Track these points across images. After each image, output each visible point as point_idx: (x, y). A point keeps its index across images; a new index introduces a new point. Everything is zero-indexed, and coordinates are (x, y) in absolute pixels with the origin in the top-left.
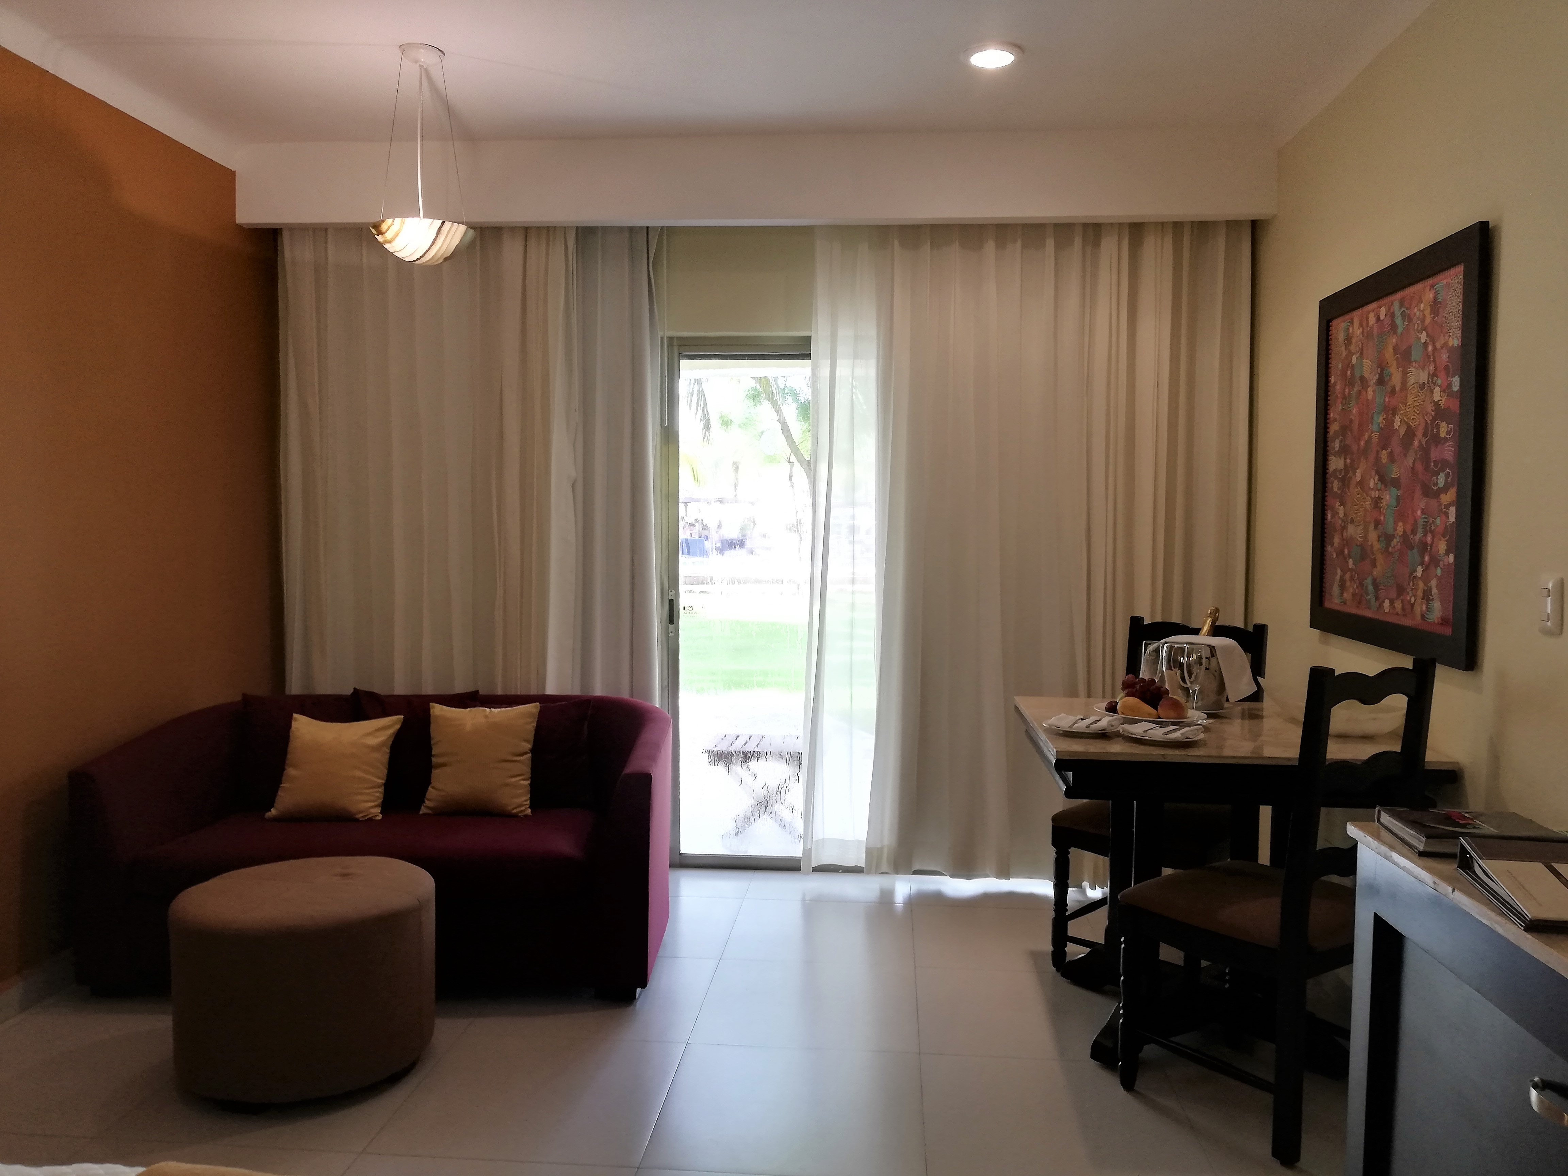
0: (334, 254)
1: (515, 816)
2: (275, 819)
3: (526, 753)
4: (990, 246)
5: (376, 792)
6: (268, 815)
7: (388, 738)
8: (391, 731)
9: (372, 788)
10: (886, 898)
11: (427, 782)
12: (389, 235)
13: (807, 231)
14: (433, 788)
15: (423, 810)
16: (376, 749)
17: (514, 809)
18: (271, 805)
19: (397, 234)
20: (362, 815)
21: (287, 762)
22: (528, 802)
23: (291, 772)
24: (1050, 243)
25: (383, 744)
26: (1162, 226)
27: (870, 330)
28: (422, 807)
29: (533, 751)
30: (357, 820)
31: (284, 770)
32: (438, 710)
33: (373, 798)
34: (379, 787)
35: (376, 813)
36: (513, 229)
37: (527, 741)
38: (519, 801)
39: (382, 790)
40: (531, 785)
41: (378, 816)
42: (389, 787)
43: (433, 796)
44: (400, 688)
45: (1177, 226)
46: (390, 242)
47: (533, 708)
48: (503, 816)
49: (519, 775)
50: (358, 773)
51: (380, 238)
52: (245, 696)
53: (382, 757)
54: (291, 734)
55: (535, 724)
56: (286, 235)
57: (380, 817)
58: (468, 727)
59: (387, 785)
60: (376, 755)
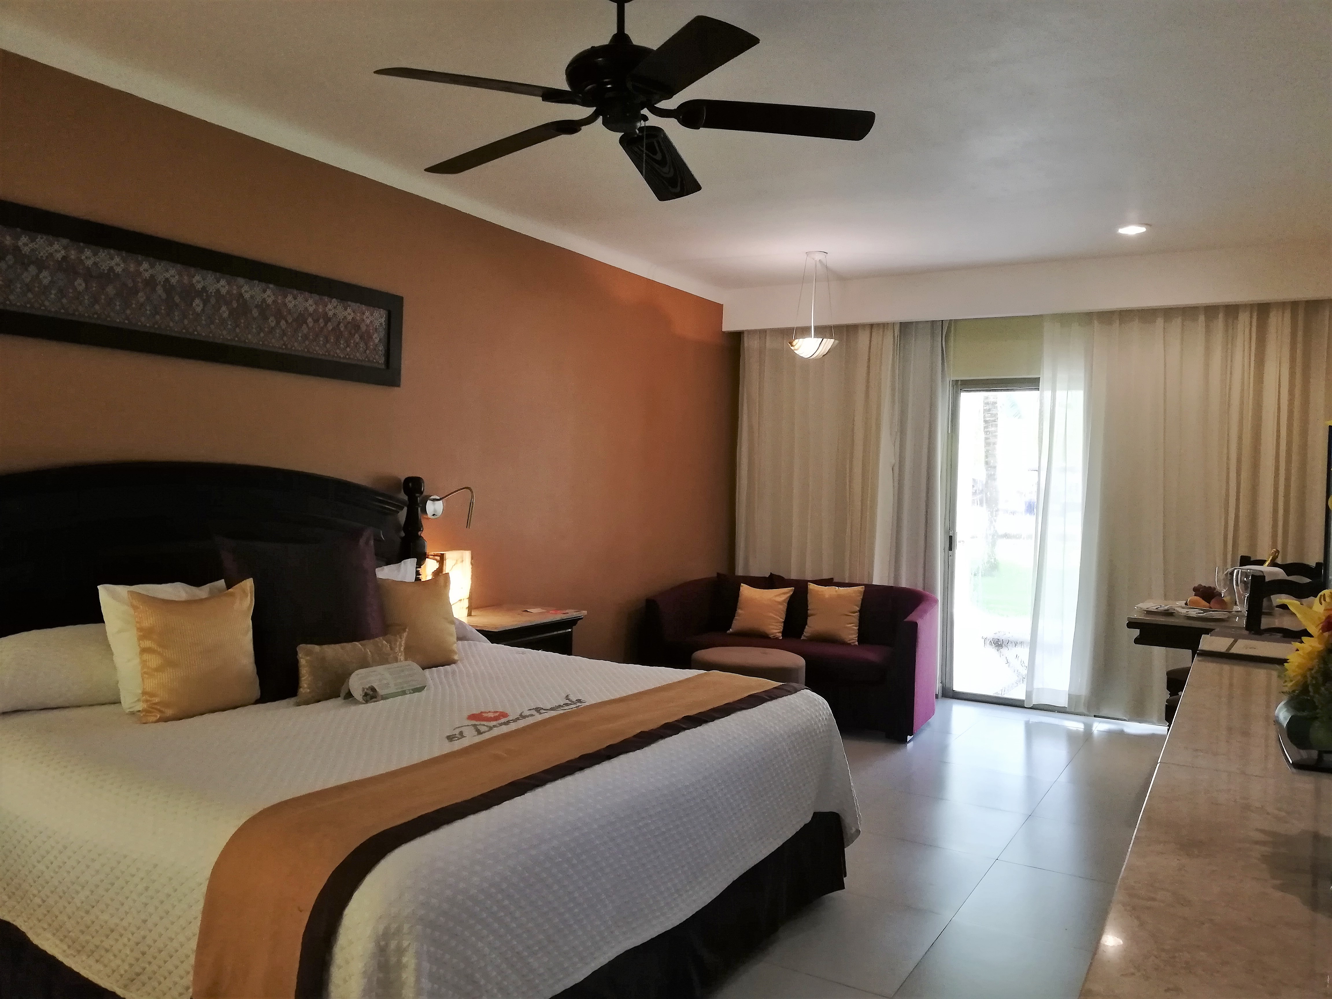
0: (770, 343)
1: (849, 644)
2: (731, 634)
3: (857, 612)
4: (1160, 322)
5: (780, 625)
6: (728, 632)
7: (787, 598)
8: (789, 595)
9: (777, 623)
10: (1088, 734)
11: (805, 623)
12: (796, 347)
13: (1040, 318)
14: (808, 626)
15: (803, 638)
16: (780, 603)
17: (849, 641)
18: (730, 627)
19: (800, 347)
20: (772, 636)
21: (738, 607)
22: (857, 638)
23: (739, 611)
24: (1202, 318)
25: (784, 601)
26: (1282, 305)
27: (1080, 375)
28: (802, 636)
29: (860, 611)
30: (770, 638)
31: (736, 610)
32: (812, 586)
33: (777, 628)
34: (781, 623)
35: (780, 635)
36: (864, 326)
37: (857, 606)
38: (851, 637)
39: (783, 624)
40: (858, 629)
41: (780, 637)
42: (786, 623)
43: (808, 631)
44: (794, 576)
45: (1294, 305)
46: (797, 350)
47: (861, 588)
48: (843, 643)
49: (852, 624)
50: (771, 614)
51: (792, 348)
52: (718, 574)
53: (783, 608)
54: (740, 593)
55: (862, 597)
56: (745, 335)
57: (781, 638)
58: (827, 596)
59: (785, 622)
60: (781, 607)
